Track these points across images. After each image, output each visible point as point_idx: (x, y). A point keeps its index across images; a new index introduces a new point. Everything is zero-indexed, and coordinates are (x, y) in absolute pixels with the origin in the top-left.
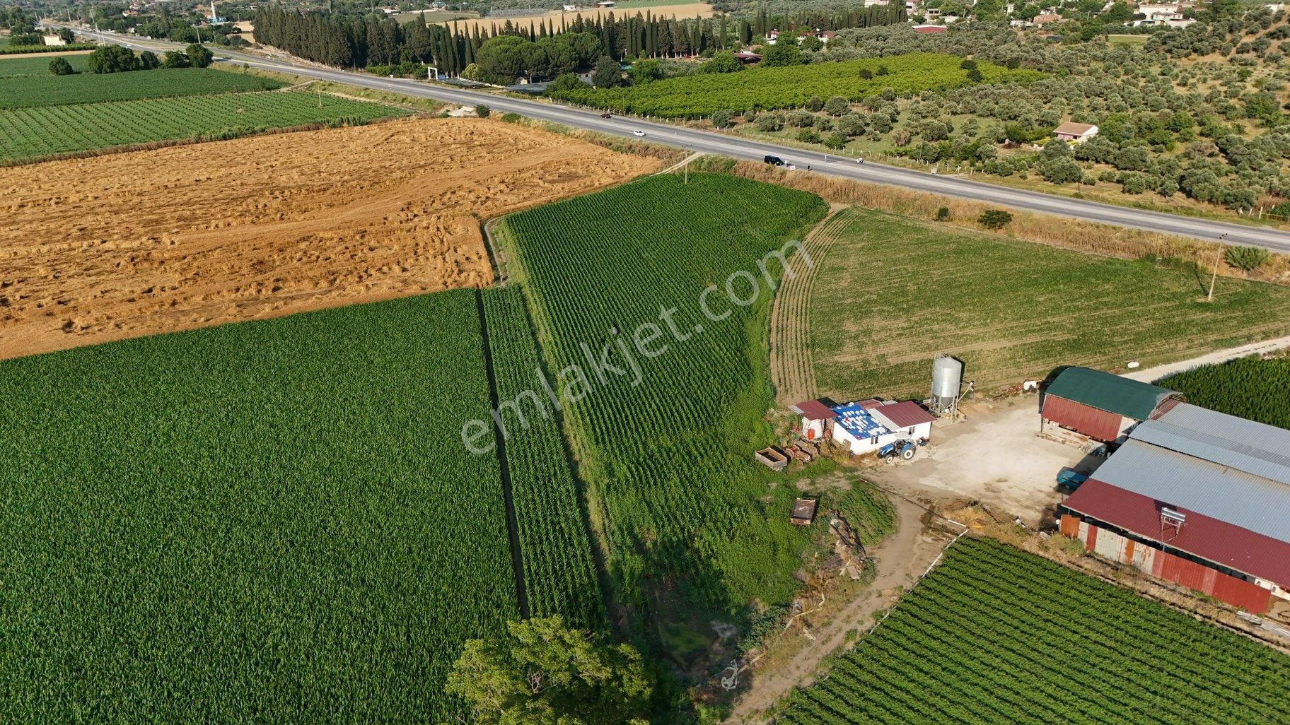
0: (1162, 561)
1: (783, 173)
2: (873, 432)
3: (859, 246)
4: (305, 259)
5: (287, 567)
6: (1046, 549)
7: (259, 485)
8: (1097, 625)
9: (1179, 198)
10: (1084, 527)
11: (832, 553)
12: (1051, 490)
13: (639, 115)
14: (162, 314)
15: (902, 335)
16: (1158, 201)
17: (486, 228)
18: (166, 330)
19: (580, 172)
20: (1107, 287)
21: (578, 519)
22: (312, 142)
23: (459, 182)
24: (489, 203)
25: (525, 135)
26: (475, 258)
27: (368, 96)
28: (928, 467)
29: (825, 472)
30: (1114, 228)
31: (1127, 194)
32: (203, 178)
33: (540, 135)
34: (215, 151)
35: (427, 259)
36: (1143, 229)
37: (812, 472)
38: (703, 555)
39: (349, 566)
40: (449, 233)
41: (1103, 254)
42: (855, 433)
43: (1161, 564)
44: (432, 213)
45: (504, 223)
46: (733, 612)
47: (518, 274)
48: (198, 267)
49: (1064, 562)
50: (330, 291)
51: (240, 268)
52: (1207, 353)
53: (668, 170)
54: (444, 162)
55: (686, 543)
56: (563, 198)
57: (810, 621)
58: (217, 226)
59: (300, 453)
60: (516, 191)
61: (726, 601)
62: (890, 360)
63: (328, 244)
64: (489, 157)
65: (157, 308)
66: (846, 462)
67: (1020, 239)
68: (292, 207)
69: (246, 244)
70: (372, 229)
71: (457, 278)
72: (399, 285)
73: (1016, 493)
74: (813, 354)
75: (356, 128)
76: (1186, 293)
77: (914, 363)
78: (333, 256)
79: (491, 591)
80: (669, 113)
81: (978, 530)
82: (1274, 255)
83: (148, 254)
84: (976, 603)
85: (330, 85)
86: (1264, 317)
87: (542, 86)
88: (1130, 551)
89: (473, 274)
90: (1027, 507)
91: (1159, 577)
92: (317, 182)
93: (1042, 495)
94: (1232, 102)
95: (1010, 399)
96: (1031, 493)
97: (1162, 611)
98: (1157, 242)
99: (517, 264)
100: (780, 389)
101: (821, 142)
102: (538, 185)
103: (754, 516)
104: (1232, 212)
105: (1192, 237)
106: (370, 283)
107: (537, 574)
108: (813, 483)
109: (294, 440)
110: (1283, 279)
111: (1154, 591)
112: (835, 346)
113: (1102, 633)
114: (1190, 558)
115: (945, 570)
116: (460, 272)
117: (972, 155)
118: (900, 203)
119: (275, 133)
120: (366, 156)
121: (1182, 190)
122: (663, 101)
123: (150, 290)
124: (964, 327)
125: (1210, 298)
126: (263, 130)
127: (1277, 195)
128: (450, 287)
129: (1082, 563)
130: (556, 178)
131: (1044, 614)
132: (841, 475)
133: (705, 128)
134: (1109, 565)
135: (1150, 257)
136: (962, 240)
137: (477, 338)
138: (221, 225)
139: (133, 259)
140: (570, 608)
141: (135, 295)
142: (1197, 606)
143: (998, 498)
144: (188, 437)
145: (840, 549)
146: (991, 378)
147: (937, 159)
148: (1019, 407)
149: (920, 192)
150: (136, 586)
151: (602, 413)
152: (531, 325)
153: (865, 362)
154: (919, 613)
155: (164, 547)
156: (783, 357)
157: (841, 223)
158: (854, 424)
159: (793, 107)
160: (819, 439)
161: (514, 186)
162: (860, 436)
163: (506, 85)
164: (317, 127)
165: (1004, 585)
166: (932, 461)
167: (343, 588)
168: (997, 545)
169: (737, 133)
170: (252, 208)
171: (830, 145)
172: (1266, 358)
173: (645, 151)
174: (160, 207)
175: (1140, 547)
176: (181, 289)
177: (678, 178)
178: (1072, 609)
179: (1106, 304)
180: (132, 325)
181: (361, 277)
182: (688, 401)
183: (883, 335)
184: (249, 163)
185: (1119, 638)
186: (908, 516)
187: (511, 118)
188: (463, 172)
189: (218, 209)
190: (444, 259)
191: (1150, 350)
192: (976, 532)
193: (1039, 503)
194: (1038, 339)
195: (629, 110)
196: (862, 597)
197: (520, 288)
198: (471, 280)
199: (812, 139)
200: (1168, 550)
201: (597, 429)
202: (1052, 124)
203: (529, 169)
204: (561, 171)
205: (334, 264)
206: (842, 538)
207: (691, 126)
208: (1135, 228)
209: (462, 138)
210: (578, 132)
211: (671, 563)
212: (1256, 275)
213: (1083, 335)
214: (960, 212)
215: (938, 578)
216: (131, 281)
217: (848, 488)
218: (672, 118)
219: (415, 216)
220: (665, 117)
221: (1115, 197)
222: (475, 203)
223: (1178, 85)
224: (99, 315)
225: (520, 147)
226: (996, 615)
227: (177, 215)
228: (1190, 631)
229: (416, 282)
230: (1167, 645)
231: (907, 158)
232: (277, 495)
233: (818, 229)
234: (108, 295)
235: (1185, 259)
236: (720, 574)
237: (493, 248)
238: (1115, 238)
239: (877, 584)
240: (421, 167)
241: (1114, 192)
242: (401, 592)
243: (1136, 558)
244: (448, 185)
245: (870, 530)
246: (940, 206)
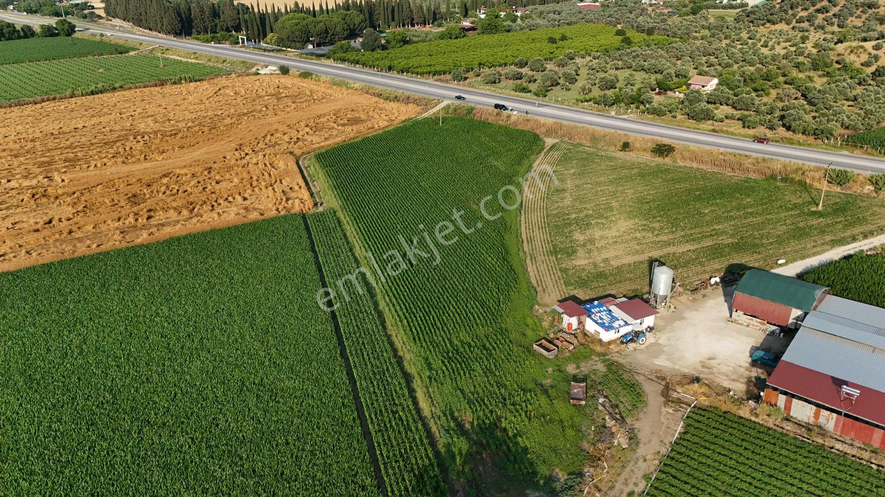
0: (842, 423)
1: (509, 117)
2: (616, 324)
3: (572, 171)
4: (168, 192)
5: (192, 462)
6: (757, 415)
7: (159, 389)
8: (807, 478)
9: (782, 131)
10: (782, 400)
11: (604, 427)
12: (748, 365)
13: (398, 73)
14: (63, 241)
15: (616, 242)
16: (769, 134)
17: (300, 163)
18: (67, 256)
19: (363, 117)
20: (749, 200)
21: (411, 407)
22: (160, 96)
23: (275, 126)
24: (300, 143)
25: (320, 89)
26: (297, 188)
27: (196, 58)
28: (656, 349)
29: (586, 357)
30: (746, 156)
31: (746, 129)
32: (80, 126)
33: (328, 88)
34: (87, 104)
35: (261, 189)
36: (766, 156)
37: (576, 358)
38: (510, 434)
39: (241, 458)
40: (274, 167)
41: (739, 175)
42: (602, 325)
43: (841, 425)
44: (259, 151)
45: (313, 160)
46: (542, 482)
47: (331, 201)
48: (86, 201)
49: (771, 425)
50: (191, 218)
51: (119, 201)
52: (828, 250)
53: (426, 115)
54: (261, 111)
55: (495, 425)
56: (354, 138)
57: (600, 486)
58: (96, 166)
59: (188, 359)
60: (318, 133)
61: (535, 473)
62: (612, 263)
63: (184, 179)
64: (294, 106)
65: (57, 236)
66: (598, 349)
67: (681, 164)
68: (152, 149)
69: (121, 180)
70: (215, 166)
71: (286, 205)
72: (242, 211)
73: (724, 369)
74: (557, 260)
75: (192, 84)
76: (804, 204)
77: (629, 265)
78: (189, 189)
79: (356, 475)
80: (419, 70)
81: (704, 401)
82: (858, 175)
83: (45, 191)
84: (717, 464)
85: (167, 49)
86: (861, 221)
87: (325, 50)
88: (817, 415)
89: (297, 201)
90: (734, 380)
91: (839, 434)
92: (168, 127)
93: (742, 370)
94: (801, 59)
95: (703, 292)
96: (734, 368)
97: (848, 463)
98: (777, 167)
99: (329, 192)
100: (539, 289)
101: (530, 91)
102: (333, 128)
103: (543, 400)
104: (819, 142)
105: (800, 162)
106: (221, 212)
107: (388, 458)
108: (578, 367)
109: (182, 348)
110: (865, 191)
111: (838, 446)
112: (571, 252)
113: (811, 484)
114: (867, 423)
115: (688, 436)
116: (288, 199)
117: (637, 100)
118: (595, 139)
119: (131, 88)
120: (202, 107)
121: (784, 125)
122: (414, 62)
123: (50, 222)
124: (658, 235)
125: (820, 207)
126: (121, 87)
127: (847, 128)
128: (283, 213)
129: (784, 426)
130: (346, 122)
131: (767, 471)
132: (597, 359)
133: (447, 81)
134: (803, 426)
135: (773, 177)
136: (642, 165)
137: (310, 255)
138: (99, 165)
139: (33, 196)
140: (419, 486)
141: (39, 226)
142: (871, 457)
143: (712, 373)
144: (97, 349)
145: (610, 423)
146: (686, 275)
147: (613, 104)
148: (710, 298)
149: (607, 130)
150: (71, 486)
151: (415, 316)
152: (348, 243)
153: (595, 265)
154: (678, 475)
155: (90, 449)
156: (536, 263)
157: (556, 154)
158: (601, 319)
159: (506, 65)
160: (576, 330)
161: (316, 129)
162: (608, 328)
163: (298, 49)
164: (162, 84)
165: (733, 448)
166: (660, 344)
167: (239, 480)
168: (721, 414)
169: (470, 85)
170: (121, 150)
171: (537, 95)
172: (869, 253)
173: (407, 100)
174: (49, 151)
175: (824, 413)
176: (75, 220)
177: (434, 120)
178: (786, 465)
179: (751, 213)
180: (39, 252)
181: (213, 206)
182: (477, 303)
183: (603, 243)
184: (114, 114)
185: (824, 487)
186: (652, 391)
187: (306, 75)
188: (276, 118)
189: (95, 151)
190: (273, 189)
191: (789, 249)
192: (703, 402)
193: (741, 376)
194: (710, 243)
195: (390, 68)
196: (632, 463)
197: (335, 212)
198: (297, 208)
199: (524, 90)
200: (846, 415)
201: (414, 330)
202: (685, 77)
203: (325, 115)
204: (348, 116)
205: (191, 196)
206: (610, 414)
207: (437, 80)
208: (760, 156)
209: (271, 91)
210: (357, 85)
211: (488, 442)
212: (846, 189)
213: (742, 238)
214: (637, 145)
215: (685, 443)
216: (34, 214)
217: (604, 370)
218: (422, 74)
219: (247, 154)
220: (417, 74)
221: (740, 131)
222: (289, 143)
223: (762, 46)
224: (12, 244)
225: (315, 97)
226: (734, 473)
227: (63, 157)
228: (872, 479)
229: (255, 209)
230: (858, 492)
231: (591, 103)
232: (175, 397)
233: (540, 158)
234: (17, 226)
235: (797, 178)
236: (525, 450)
237: (309, 179)
238: (747, 163)
239: (641, 451)
240: (244, 114)
241: (736, 127)
242: (286, 480)
243: (822, 420)
244: (267, 130)
245: (627, 404)
246: (623, 140)
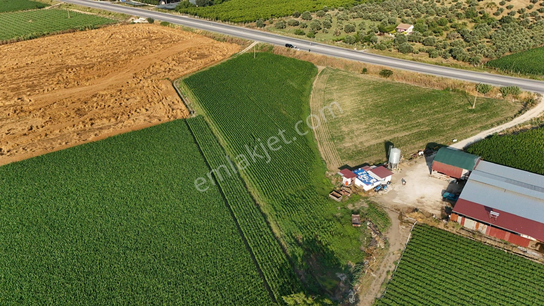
0: (490, 230)
1: (295, 52)
2: (372, 181)
3: (336, 87)
4: (99, 107)
5: (158, 268)
6: (447, 227)
7: (128, 229)
8: (474, 259)
9: (451, 59)
10: (460, 219)
11: (371, 238)
12: (441, 200)
13: (222, 21)
14: (43, 141)
15: (366, 132)
16: (444, 62)
17: (175, 85)
18: (49, 150)
19: (207, 53)
20: (435, 103)
21: (269, 232)
22: (74, 39)
23: (154, 60)
24: (172, 72)
25: (176, 34)
26: (176, 102)
27: (91, 11)
28: (393, 194)
29: (357, 200)
30: (433, 76)
31: (431, 58)
32: (29, 62)
33: (181, 33)
34: (29, 46)
35: (155, 104)
36: (444, 77)
37: (352, 200)
38: (324, 244)
39: (184, 265)
40: (159, 88)
41: (429, 88)
42: (364, 182)
43: (489, 231)
44: (147, 78)
45: (183, 84)
46: (343, 268)
47: (199, 111)
48: (50, 114)
49: (455, 232)
50: (117, 124)
51: (70, 114)
52: (479, 133)
53: (244, 51)
54: (142, 50)
55: (315, 240)
56: (204, 68)
57: (373, 269)
58: (48, 90)
59: (140, 211)
60: (181, 64)
61: (339, 264)
62: (365, 144)
63: (106, 98)
64: (162, 46)
65: (39, 138)
66: (363, 195)
67: (397, 81)
68: (81, 78)
69: (67, 100)
70: (123, 89)
71: (173, 114)
72: (147, 118)
73: (429, 203)
74: (334, 143)
75: (93, 31)
76: (465, 105)
77: (374, 145)
78: (111, 105)
79: (247, 270)
80: (234, 20)
81: (420, 221)
82: (494, 87)
83: (22, 108)
84: (430, 254)
85: (70, 5)
86: (495, 115)
87: (174, 5)
88: (477, 226)
89: (179, 111)
90: (435, 209)
91: (488, 235)
92: (86, 62)
93: (438, 203)
94: (460, 11)
95: (415, 160)
96: (434, 202)
97: (493, 250)
98: (450, 82)
99: (197, 105)
100: (327, 161)
101: (305, 34)
102: (189, 61)
103: (338, 225)
104: (472, 66)
105: (462, 80)
106: (134, 119)
107: (262, 260)
108: (354, 206)
109: (135, 205)
110: (497, 97)
111: (488, 241)
112: (341, 139)
113: (476, 261)
114: (502, 229)
115: (414, 240)
116: (173, 110)
117: (368, 40)
118: (347, 66)
119: (54, 35)
120: (104, 47)
121: (452, 56)
122: (231, 14)
123: (31, 129)
124: (388, 126)
125: (474, 107)
126: (48, 34)
127: (487, 57)
128: (172, 119)
129: (461, 232)
130: (197, 56)
131: (454, 256)
132: (363, 201)
133: (253, 27)
134: (471, 232)
135: (447, 89)
136: (375, 83)
137: (195, 145)
138: (50, 89)
139: (15, 111)
140: (281, 274)
141: (26, 131)
142: (504, 246)
143: (423, 206)
144: (86, 207)
145: (374, 236)
146: (405, 150)
147: (354, 43)
148: (419, 163)
149: (353, 61)
150: (95, 285)
151: (263, 181)
152: (215, 137)
153: (356, 146)
154: (411, 261)
155: (99, 264)
156: (323, 146)
157: (325, 77)
158: (364, 178)
159: (287, 15)
160: (350, 185)
161: (180, 62)
162: (368, 183)
163: (156, 5)
164: (74, 31)
165: (437, 245)
166: (395, 191)
167: (186, 276)
168: (429, 227)
169: (268, 30)
170: (60, 78)
171: (309, 37)
172: (500, 134)
173: (231, 41)
174: (15, 80)
175: (481, 225)
176: (46, 127)
177: (250, 55)
178: (463, 253)
179: (437, 112)
180: (31, 148)
181: (129, 115)
182: (295, 172)
183: (359, 132)
184: (48, 53)
185: (482, 263)
186: (393, 217)
187: (165, 24)
188: (153, 55)
189: (44, 80)
190: (163, 103)
191: (458, 133)
192: (420, 222)
193: (438, 206)
194: (416, 131)
195: (217, 19)
196: (388, 255)
197: (203, 117)
198: (180, 116)
199: (302, 33)
200: (492, 226)
201: (263, 189)
202: (394, 23)
203: (183, 52)
204: (197, 52)
205: (114, 109)
206: (374, 231)
207: (247, 27)
208: (440, 76)
209: (145, 35)
210: (198, 31)
211: (313, 249)
212: (487, 95)
213: (433, 127)
214: (371, 70)
215: (413, 244)
216: (19, 123)
217: (367, 206)
218: (238, 22)
219: (141, 80)
220: (235, 22)
221: (427, 60)
222: (165, 72)
224: (13, 144)
225: (174, 39)
226: (438, 258)
227: (25, 84)
228: (505, 258)
229: (155, 117)
230: (498, 264)
231: (341, 42)
232: (138, 233)
233: (317, 78)
234: (11, 132)
235: (461, 90)
236: (332, 252)
237: (182, 96)
238: (433, 81)
239: (391, 249)
240: (132, 52)
241: (425, 57)
242: (211, 275)
243: (480, 229)
244: (150, 63)
245: (381, 225)
246: (363, 67)
